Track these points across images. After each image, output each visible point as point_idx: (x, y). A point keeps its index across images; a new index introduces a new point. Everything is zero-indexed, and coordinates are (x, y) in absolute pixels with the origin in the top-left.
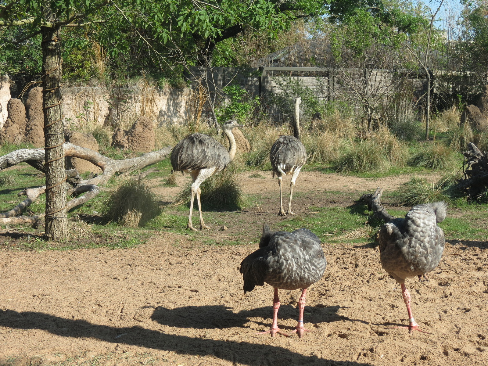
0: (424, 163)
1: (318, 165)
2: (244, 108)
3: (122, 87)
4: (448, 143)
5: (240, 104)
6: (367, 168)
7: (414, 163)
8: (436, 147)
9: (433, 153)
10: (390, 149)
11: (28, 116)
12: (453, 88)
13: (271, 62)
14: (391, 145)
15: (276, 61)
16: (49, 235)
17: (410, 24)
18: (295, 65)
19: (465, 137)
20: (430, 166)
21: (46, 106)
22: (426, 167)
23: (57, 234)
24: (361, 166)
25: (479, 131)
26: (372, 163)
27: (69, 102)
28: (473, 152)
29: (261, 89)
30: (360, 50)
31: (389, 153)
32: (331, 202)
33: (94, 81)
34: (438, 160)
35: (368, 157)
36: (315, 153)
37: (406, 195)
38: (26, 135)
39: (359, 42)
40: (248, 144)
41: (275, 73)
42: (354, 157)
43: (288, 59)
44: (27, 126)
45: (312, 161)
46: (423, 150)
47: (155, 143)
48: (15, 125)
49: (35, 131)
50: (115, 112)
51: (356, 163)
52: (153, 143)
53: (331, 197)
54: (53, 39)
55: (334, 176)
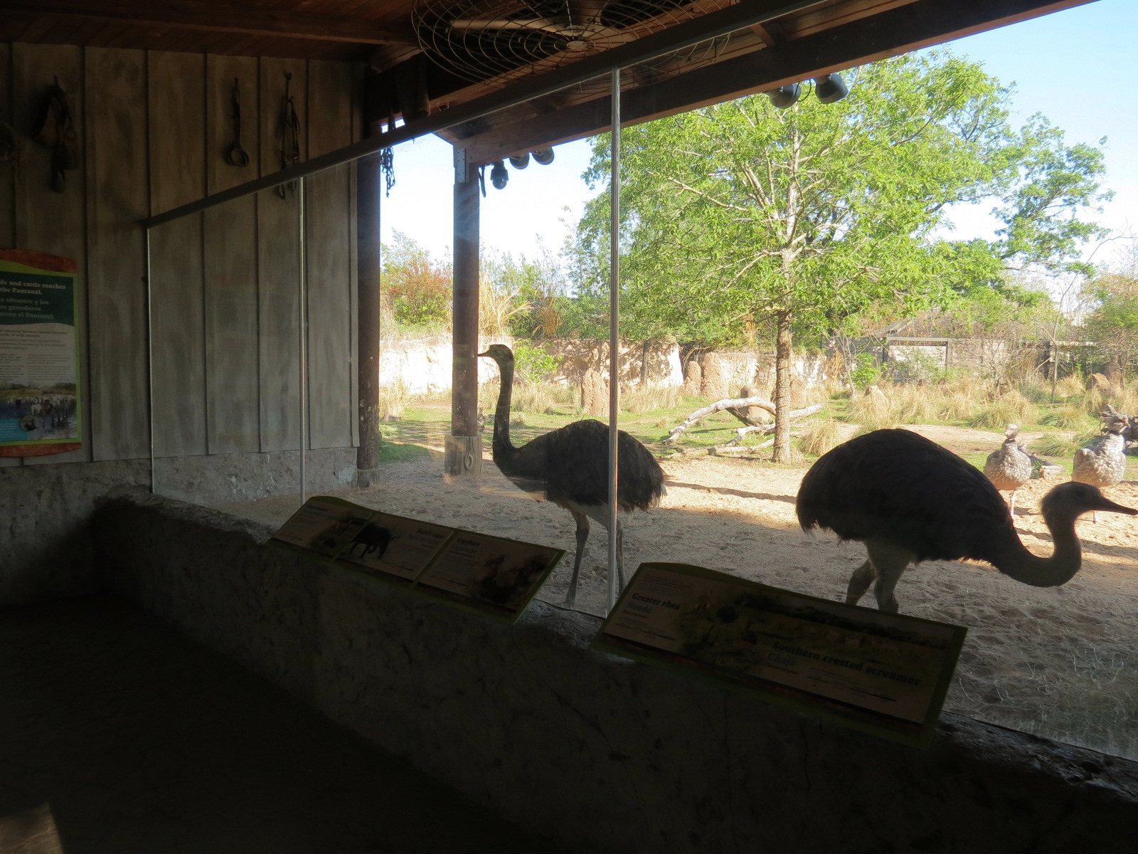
0: (1055, 422)
1: (952, 421)
2: (873, 372)
3: (768, 353)
4: (1077, 406)
5: (871, 369)
6: (1001, 424)
7: (1045, 421)
8: (1068, 409)
9: (1063, 414)
10: (1021, 409)
11: (703, 375)
12: (1072, 357)
13: (889, 332)
14: (1022, 406)
15: (893, 332)
16: (777, 459)
17: (1031, 299)
18: (912, 336)
19: (1093, 402)
20: (1060, 425)
21: (779, 368)
22: (1055, 426)
23: (782, 458)
24: (994, 423)
25: (1108, 397)
26: (1004, 421)
27: (724, 364)
28: (1110, 412)
29: (885, 357)
30: (991, 324)
31: (1020, 413)
32: (976, 450)
33: (745, 348)
34: (1068, 420)
35: (1001, 416)
36: (950, 411)
37: (1046, 446)
38: (701, 390)
39: (989, 317)
40: (888, 401)
41: (893, 343)
42: (989, 416)
43: (905, 330)
44: (702, 383)
45: (947, 418)
46: (1052, 411)
47: (807, 400)
48: (693, 382)
49: (708, 387)
50: (761, 374)
51: (990, 421)
52: (805, 400)
53: (975, 446)
54: (786, 319)
55: (970, 430)
